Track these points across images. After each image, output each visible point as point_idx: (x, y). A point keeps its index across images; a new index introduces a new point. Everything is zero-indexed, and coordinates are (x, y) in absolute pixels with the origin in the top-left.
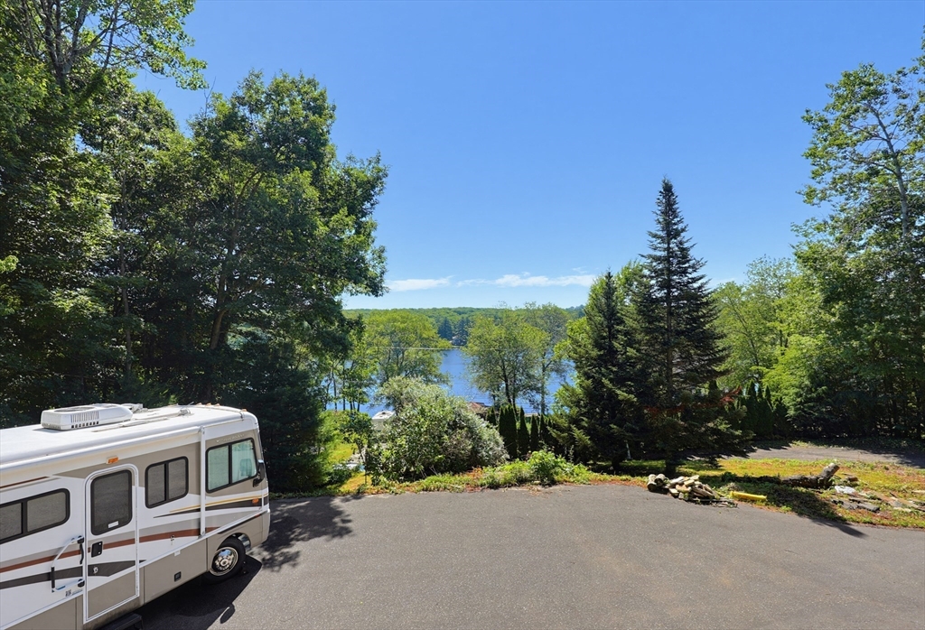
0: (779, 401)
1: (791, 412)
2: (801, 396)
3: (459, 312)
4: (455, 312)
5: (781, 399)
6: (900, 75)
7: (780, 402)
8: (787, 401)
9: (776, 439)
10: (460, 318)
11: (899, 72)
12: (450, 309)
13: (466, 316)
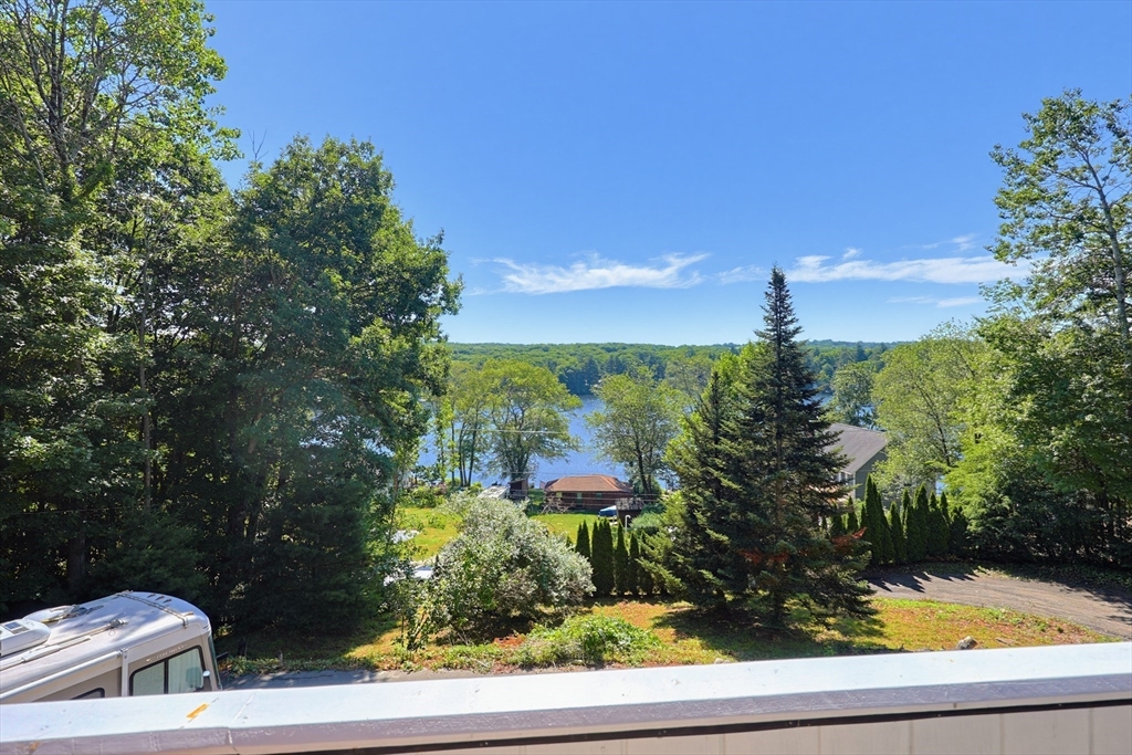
0: (958, 511)
1: (972, 528)
2: (984, 506)
3: (609, 349)
4: (603, 348)
5: (961, 509)
6: (1113, 110)
7: (959, 514)
8: (967, 511)
9: (951, 561)
10: (607, 356)
11: (1113, 106)
12: (597, 345)
13: (616, 354)
